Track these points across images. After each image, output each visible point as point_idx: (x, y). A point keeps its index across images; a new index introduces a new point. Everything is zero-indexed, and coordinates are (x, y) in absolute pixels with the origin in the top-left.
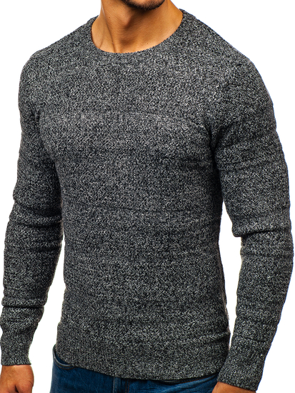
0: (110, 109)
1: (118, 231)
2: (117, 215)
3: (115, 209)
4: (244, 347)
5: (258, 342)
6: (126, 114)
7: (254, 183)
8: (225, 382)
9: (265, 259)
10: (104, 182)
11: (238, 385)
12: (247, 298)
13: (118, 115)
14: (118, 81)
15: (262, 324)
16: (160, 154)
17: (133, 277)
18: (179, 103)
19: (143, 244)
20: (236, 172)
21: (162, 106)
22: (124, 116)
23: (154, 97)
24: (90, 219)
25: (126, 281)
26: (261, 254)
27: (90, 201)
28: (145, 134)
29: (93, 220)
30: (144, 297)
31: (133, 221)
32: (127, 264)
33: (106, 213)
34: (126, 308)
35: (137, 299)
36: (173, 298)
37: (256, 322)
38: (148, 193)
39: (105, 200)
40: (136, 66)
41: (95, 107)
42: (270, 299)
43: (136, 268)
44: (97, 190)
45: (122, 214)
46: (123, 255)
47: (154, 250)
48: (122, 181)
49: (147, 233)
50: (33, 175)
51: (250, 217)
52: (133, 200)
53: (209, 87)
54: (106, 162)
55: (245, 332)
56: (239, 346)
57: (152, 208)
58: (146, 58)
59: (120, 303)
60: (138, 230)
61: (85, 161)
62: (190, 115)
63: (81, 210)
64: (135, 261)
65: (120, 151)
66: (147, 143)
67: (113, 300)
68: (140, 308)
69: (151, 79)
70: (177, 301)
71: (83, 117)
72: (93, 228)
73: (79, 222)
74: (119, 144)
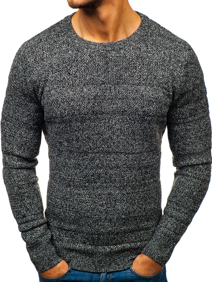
0: (104, 83)
1: (111, 169)
2: (111, 157)
3: (109, 153)
4: (165, 235)
5: (176, 234)
6: (116, 86)
7: (195, 132)
8: (147, 255)
9: (195, 180)
10: (102, 135)
11: (156, 260)
12: (177, 204)
13: (110, 87)
14: (107, 63)
15: (181, 223)
16: (146, 114)
17: (121, 201)
18: (156, 76)
19: (131, 177)
20: (184, 124)
21: (144, 80)
22: (115, 87)
23: (136, 74)
24: (90, 162)
25: (116, 205)
26: (194, 177)
27: (91, 150)
28: (134, 100)
29: (92, 163)
30: (128, 215)
31: (124, 161)
32: (117, 192)
33: (103, 157)
34: (115, 224)
35: (124, 217)
36: (144, 214)
37: (178, 221)
38: (135, 141)
39: (103, 148)
40: (118, 52)
41: (93, 82)
42: (191, 208)
43: (124, 194)
44: (97, 141)
45: (115, 156)
46: (115, 186)
47: (137, 180)
48: (116, 134)
49: (133, 168)
50: (29, 134)
51: (191, 155)
52: (124, 146)
53: (175, 65)
54: (103, 121)
55: (169, 225)
56: (162, 233)
57: (137, 151)
58: (125, 47)
59: (111, 220)
60: (127, 167)
61: (88, 122)
62: (164, 85)
63: (83, 156)
64: (123, 189)
65: (114, 112)
66: (137, 106)
67: (106, 219)
68: (125, 222)
69: (131, 61)
70: (146, 215)
71: (85, 90)
72: (92, 169)
73: (80, 165)
74: (113, 108)
